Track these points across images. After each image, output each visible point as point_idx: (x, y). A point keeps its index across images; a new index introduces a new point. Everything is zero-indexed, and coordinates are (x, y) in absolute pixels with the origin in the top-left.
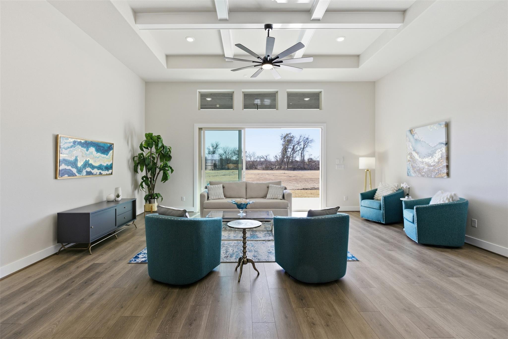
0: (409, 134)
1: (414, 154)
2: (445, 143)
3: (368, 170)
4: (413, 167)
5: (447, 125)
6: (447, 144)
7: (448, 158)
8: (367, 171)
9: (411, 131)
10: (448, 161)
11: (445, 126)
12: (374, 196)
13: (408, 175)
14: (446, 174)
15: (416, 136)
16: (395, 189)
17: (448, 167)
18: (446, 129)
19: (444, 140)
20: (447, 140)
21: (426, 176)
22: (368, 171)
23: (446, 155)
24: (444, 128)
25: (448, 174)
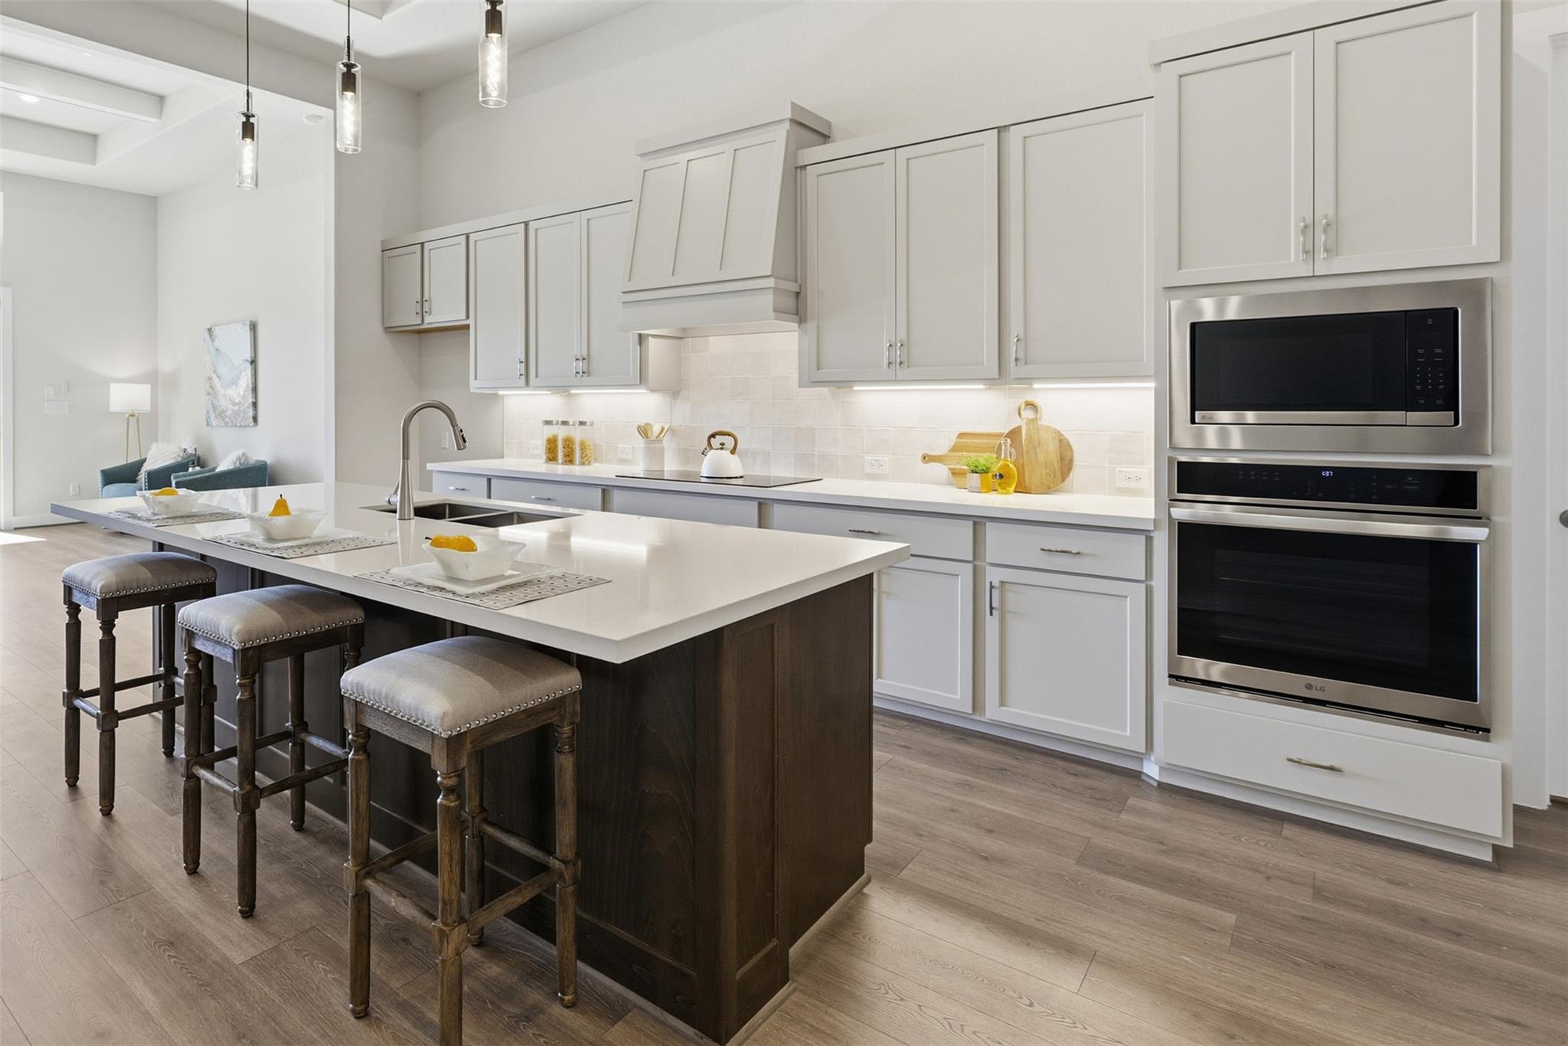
0: (206, 332)
1: (216, 380)
2: (249, 360)
3: (133, 416)
4: (214, 407)
5: (253, 327)
6: (253, 362)
7: (255, 389)
8: (131, 418)
9: (210, 330)
10: (256, 394)
11: (250, 329)
12: (137, 476)
13: (208, 425)
14: (251, 420)
15: (217, 343)
16: (179, 456)
17: (255, 405)
18: (253, 333)
19: (248, 356)
20: (253, 355)
21: (230, 424)
22: (134, 418)
23: (252, 383)
24: (249, 332)
25: (255, 419)
